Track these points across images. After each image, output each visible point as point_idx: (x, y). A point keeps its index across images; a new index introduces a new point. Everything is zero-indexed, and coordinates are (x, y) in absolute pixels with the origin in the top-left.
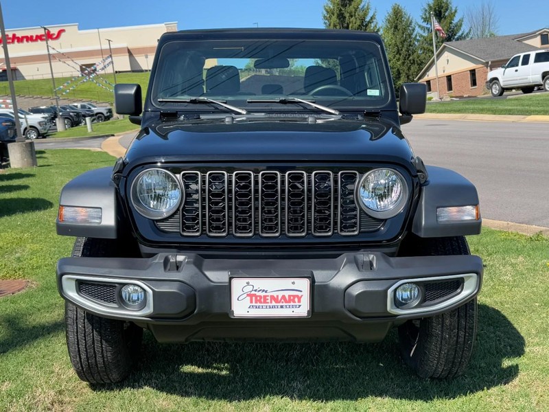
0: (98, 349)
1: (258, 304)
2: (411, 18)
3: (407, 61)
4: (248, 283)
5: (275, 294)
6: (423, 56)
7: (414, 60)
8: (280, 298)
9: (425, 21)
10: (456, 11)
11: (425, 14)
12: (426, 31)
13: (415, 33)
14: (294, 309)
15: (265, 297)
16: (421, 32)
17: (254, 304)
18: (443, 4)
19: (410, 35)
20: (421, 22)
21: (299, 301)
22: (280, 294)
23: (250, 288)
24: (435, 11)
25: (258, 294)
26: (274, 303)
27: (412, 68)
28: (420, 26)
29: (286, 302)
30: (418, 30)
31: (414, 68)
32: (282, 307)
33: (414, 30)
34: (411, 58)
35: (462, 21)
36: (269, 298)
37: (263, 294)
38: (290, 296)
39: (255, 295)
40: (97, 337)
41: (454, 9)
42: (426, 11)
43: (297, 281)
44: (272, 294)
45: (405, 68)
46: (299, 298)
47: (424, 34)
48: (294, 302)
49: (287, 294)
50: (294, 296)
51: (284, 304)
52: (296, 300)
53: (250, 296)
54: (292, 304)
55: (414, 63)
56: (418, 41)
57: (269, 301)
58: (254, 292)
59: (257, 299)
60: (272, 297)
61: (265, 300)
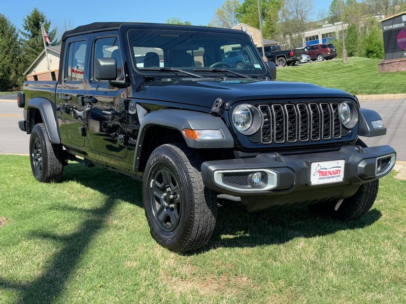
1: (323, 177)
2: (14, 26)
3: (15, 60)
4: (318, 165)
5: (330, 170)
6: (27, 56)
7: (20, 59)
8: (332, 172)
9: (25, 29)
10: (50, 23)
11: (26, 24)
12: (28, 37)
13: (19, 38)
14: (338, 178)
15: (326, 172)
16: (23, 37)
17: (321, 177)
18: (40, 17)
19: (15, 39)
20: (23, 29)
21: (340, 173)
22: (332, 170)
23: (319, 168)
24: (34, 22)
25: (323, 170)
26: (330, 176)
27: (19, 65)
28: (22, 33)
29: (335, 174)
30: (21, 36)
31: (21, 65)
32: (333, 177)
33: (17, 35)
34: (17, 57)
35: (56, 31)
39: (321, 172)
41: (48, 21)
42: (26, 21)
43: (339, 161)
45: (14, 65)
46: (340, 171)
47: (26, 39)
49: (335, 169)
50: (337, 170)
51: (334, 175)
53: (319, 172)
54: (337, 175)
55: (20, 61)
56: (22, 44)
58: (321, 170)
59: (322, 173)
60: (329, 171)
61: (326, 173)
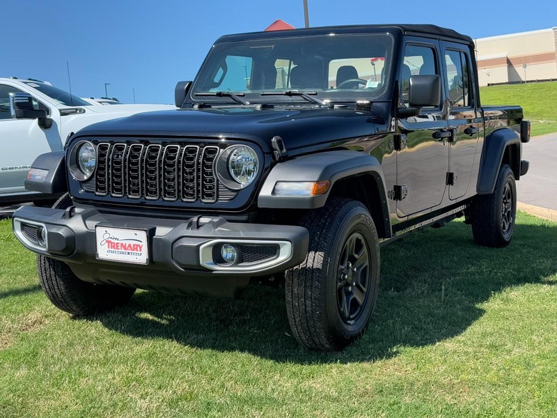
0: (54, 282)
1: (113, 250)
5: (124, 242)
8: (127, 245)
14: (137, 256)
15: (117, 244)
17: (110, 249)
21: (140, 250)
22: (128, 243)
23: (107, 236)
25: (112, 241)
26: (123, 250)
29: (132, 250)
32: (129, 253)
36: (120, 245)
37: (116, 241)
38: (134, 245)
39: (110, 242)
40: (53, 273)
43: (138, 232)
44: (121, 242)
46: (141, 248)
48: (137, 250)
49: (132, 243)
50: (137, 245)
51: (130, 251)
52: (138, 248)
53: (107, 241)
54: (135, 252)
57: (120, 247)
58: (110, 239)
59: (112, 245)
60: (122, 244)
61: (117, 246)
